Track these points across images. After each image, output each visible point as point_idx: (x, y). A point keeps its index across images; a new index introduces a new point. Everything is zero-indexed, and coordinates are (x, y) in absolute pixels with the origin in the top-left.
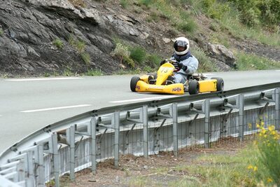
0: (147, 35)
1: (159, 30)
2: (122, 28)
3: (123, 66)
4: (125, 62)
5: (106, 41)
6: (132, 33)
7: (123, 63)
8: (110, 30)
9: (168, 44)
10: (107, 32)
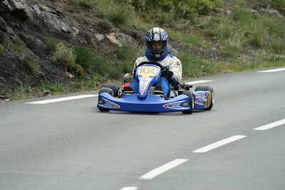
0: (77, 31)
1: (86, 23)
2: (51, 22)
3: (71, 76)
4: (71, 70)
5: (39, 41)
6: (64, 28)
7: (69, 71)
8: (40, 26)
9: (102, 41)
10: (37, 28)
